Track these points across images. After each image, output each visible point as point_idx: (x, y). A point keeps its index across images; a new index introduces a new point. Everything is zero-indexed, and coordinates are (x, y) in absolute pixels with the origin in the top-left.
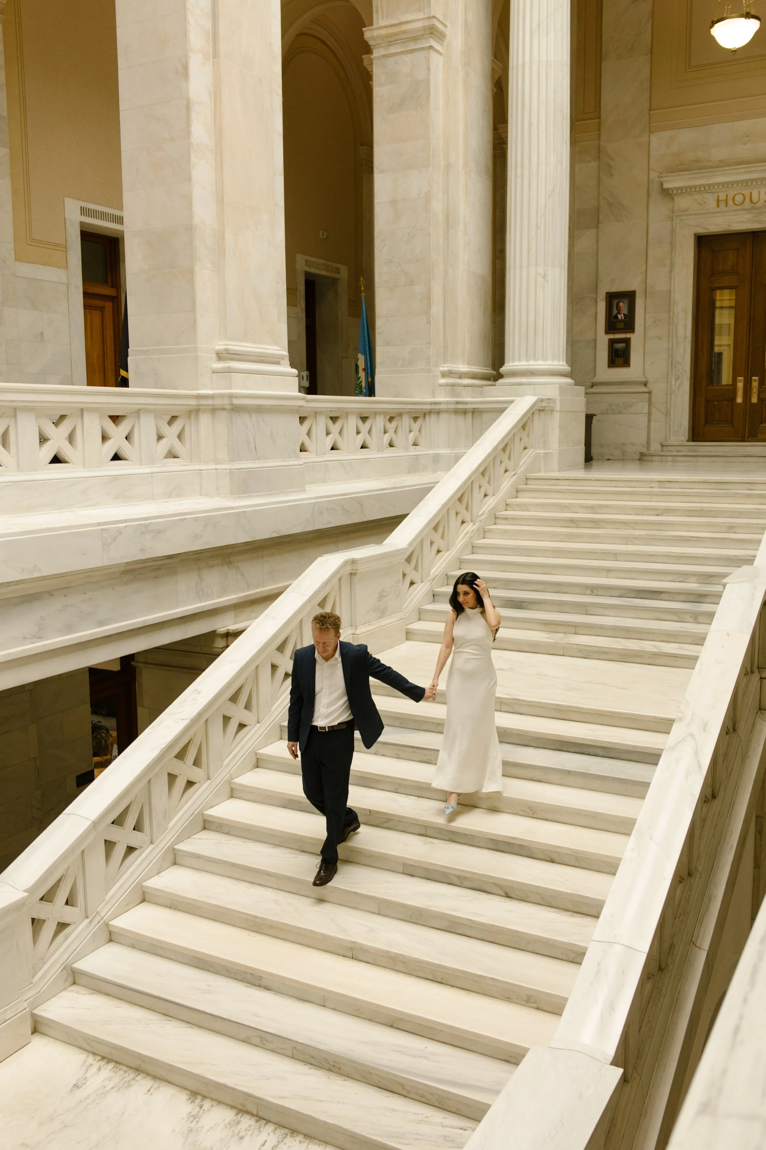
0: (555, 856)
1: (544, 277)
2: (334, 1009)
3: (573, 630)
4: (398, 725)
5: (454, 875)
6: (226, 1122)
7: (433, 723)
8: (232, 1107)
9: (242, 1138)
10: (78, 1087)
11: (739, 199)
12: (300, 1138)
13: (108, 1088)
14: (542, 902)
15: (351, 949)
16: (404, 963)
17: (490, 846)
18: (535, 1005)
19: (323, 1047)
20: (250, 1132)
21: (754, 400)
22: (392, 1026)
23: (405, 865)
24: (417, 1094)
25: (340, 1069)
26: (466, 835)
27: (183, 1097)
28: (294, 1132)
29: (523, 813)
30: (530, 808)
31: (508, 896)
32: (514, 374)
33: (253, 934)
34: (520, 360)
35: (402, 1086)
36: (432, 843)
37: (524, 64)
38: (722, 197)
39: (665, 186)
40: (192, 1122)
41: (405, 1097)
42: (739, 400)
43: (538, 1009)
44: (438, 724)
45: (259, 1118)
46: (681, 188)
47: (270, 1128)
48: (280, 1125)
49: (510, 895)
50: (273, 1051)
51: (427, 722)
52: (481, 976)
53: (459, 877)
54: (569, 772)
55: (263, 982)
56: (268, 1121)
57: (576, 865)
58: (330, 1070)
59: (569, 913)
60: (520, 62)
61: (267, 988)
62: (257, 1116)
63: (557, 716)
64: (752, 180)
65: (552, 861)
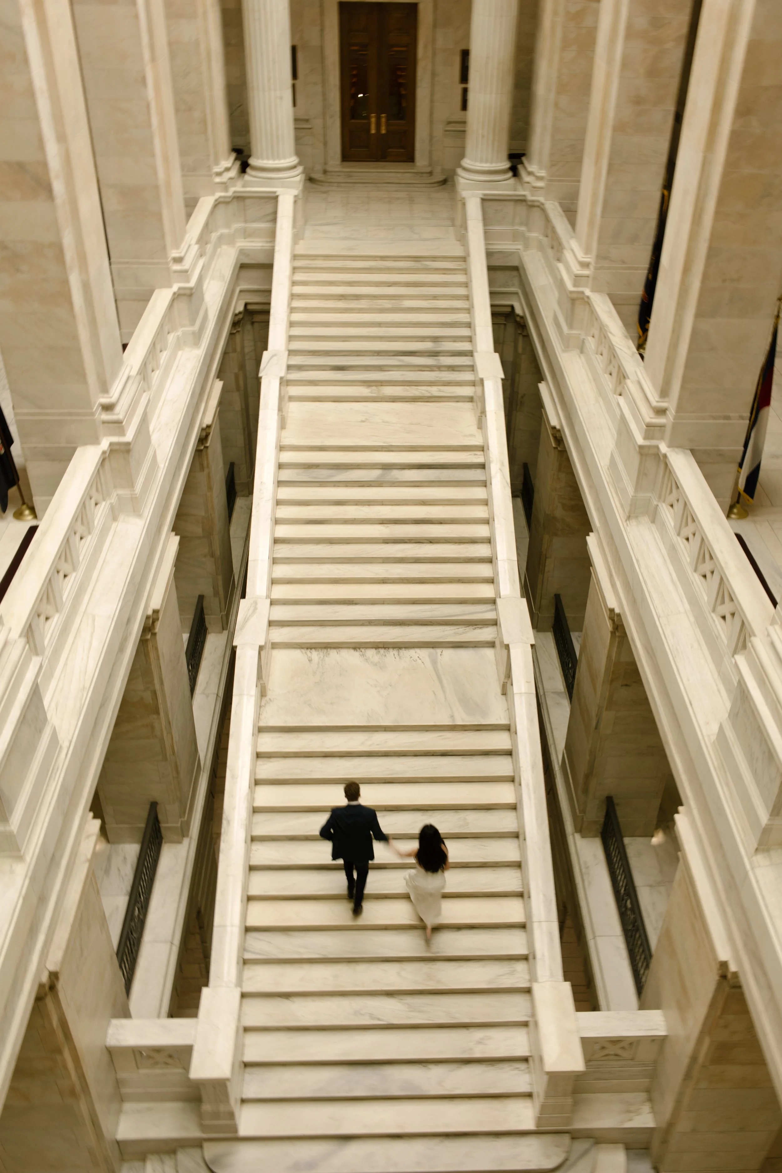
0: (441, 521)
2: (388, 604)
3: (380, 384)
4: (335, 468)
5: (407, 539)
6: (375, 653)
7: (355, 465)
8: (372, 648)
9: (385, 656)
10: (310, 660)
12: (404, 649)
13: (322, 657)
14: (445, 542)
15: (383, 580)
16: (407, 580)
17: (414, 522)
18: (461, 582)
19: (398, 619)
20: (386, 653)
21: (383, 131)
22: (414, 604)
23: (383, 540)
24: (437, 623)
25: (405, 623)
26: (402, 520)
27: (352, 651)
28: (400, 648)
29: (419, 504)
30: (423, 502)
31: (431, 542)
33: (335, 585)
35: (431, 622)
36: (388, 527)
40: (364, 657)
41: (432, 625)
42: (373, 131)
43: (462, 583)
44: (358, 465)
45: (385, 648)
47: (391, 650)
48: (394, 648)
49: (432, 542)
50: (375, 625)
51: (352, 465)
52: (441, 577)
53: (409, 540)
54: (433, 481)
55: (354, 602)
56: (389, 648)
57: (452, 523)
58: (400, 625)
59: (457, 544)
61: (356, 604)
62: (383, 647)
63: (411, 450)
65: (441, 523)
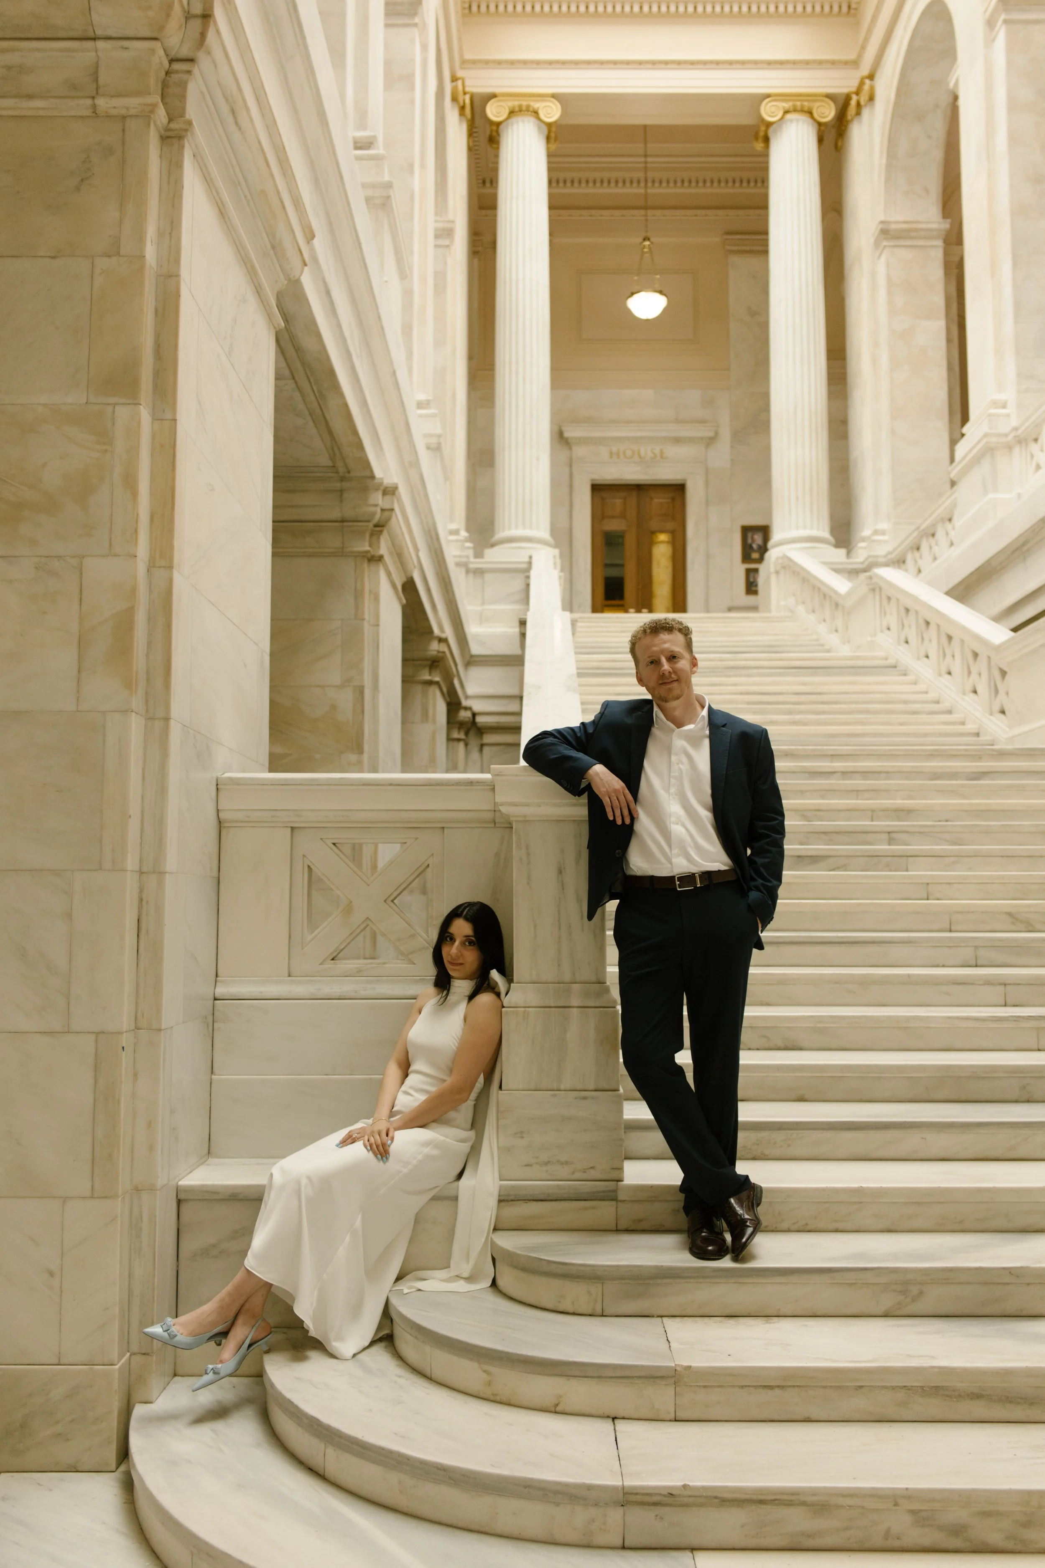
1: (538, 459)
11: (629, 453)
32: (511, 540)
34: (517, 527)
37: (517, 280)
38: (614, 450)
39: (567, 434)
46: (580, 438)
60: (514, 277)
64: (642, 438)
